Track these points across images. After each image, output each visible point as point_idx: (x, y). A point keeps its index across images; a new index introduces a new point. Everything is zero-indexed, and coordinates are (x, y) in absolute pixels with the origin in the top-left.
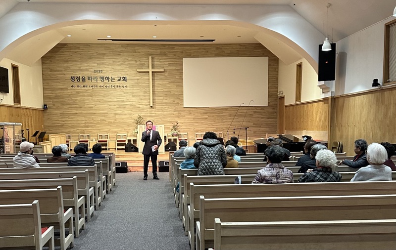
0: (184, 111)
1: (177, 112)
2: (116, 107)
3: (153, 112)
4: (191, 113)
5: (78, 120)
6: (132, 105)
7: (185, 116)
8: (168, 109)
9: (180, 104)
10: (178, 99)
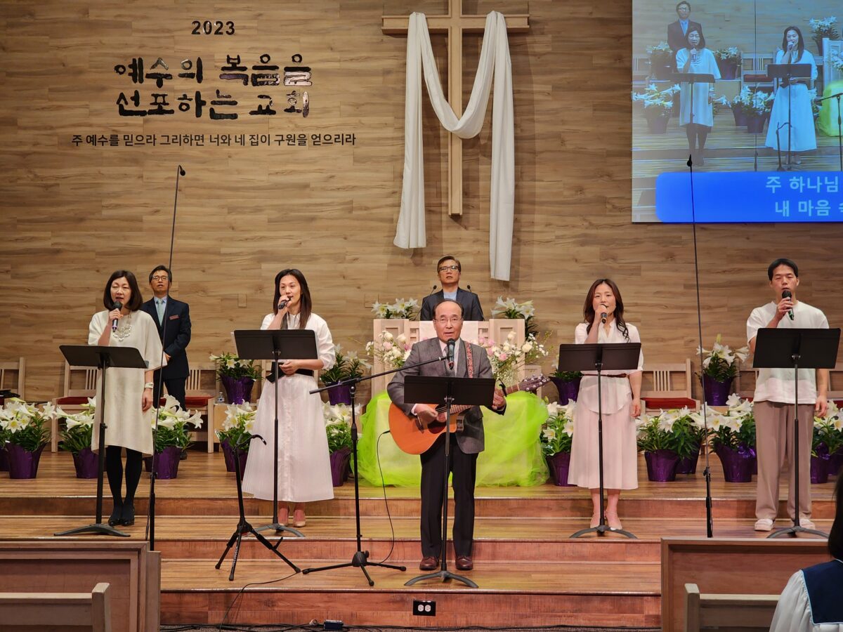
0: (637, 242)
1: (595, 249)
2: (263, 217)
3: (463, 247)
4: (671, 257)
5: (62, 288)
6: (350, 207)
7: (637, 271)
8: (546, 229)
9: (614, 207)
10: (606, 178)
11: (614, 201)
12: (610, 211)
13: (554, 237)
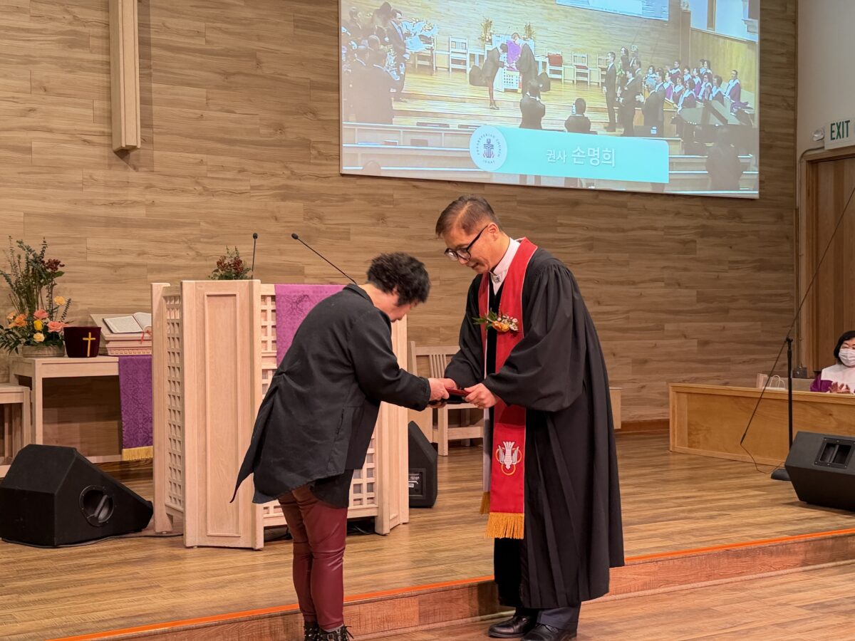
0: (345, 199)
1: (298, 205)
3: (132, 194)
4: (382, 218)
7: (346, 236)
8: (239, 177)
9: (320, 153)
10: (310, 116)
11: (320, 146)
12: (315, 158)
13: (249, 188)
